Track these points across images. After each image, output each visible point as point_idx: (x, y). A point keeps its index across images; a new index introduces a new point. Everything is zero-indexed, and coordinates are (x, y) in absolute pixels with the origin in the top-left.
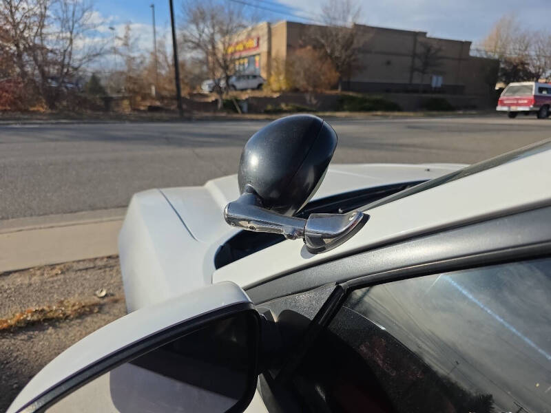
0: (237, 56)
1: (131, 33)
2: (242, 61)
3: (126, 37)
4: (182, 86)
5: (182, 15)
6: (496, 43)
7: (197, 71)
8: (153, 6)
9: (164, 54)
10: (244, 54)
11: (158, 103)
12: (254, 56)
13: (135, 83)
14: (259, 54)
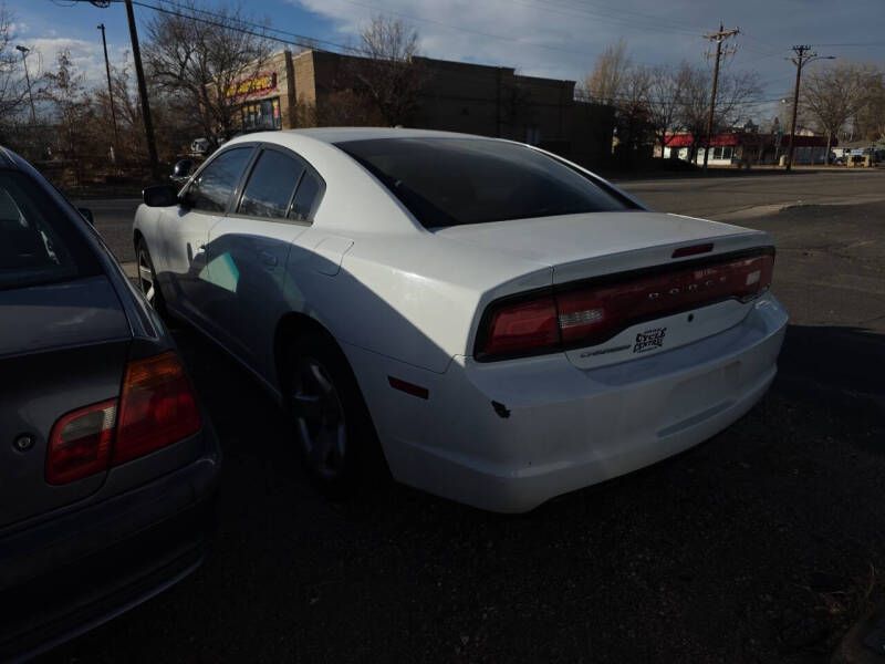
0: (241, 100)
1: (70, 69)
2: (252, 108)
3: (62, 74)
4: (158, 147)
5: (150, 42)
6: (603, 85)
7: (180, 124)
8: (102, 28)
9: (125, 97)
10: (252, 98)
11: (120, 173)
12: (271, 100)
13: (83, 143)
14: (277, 98)
